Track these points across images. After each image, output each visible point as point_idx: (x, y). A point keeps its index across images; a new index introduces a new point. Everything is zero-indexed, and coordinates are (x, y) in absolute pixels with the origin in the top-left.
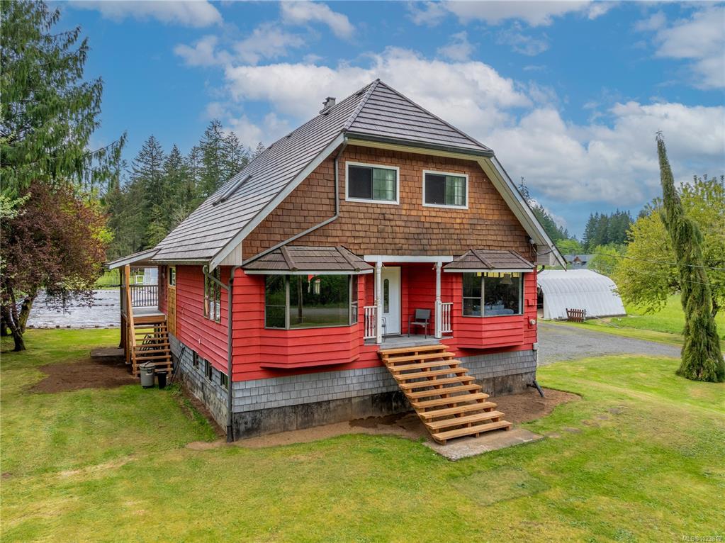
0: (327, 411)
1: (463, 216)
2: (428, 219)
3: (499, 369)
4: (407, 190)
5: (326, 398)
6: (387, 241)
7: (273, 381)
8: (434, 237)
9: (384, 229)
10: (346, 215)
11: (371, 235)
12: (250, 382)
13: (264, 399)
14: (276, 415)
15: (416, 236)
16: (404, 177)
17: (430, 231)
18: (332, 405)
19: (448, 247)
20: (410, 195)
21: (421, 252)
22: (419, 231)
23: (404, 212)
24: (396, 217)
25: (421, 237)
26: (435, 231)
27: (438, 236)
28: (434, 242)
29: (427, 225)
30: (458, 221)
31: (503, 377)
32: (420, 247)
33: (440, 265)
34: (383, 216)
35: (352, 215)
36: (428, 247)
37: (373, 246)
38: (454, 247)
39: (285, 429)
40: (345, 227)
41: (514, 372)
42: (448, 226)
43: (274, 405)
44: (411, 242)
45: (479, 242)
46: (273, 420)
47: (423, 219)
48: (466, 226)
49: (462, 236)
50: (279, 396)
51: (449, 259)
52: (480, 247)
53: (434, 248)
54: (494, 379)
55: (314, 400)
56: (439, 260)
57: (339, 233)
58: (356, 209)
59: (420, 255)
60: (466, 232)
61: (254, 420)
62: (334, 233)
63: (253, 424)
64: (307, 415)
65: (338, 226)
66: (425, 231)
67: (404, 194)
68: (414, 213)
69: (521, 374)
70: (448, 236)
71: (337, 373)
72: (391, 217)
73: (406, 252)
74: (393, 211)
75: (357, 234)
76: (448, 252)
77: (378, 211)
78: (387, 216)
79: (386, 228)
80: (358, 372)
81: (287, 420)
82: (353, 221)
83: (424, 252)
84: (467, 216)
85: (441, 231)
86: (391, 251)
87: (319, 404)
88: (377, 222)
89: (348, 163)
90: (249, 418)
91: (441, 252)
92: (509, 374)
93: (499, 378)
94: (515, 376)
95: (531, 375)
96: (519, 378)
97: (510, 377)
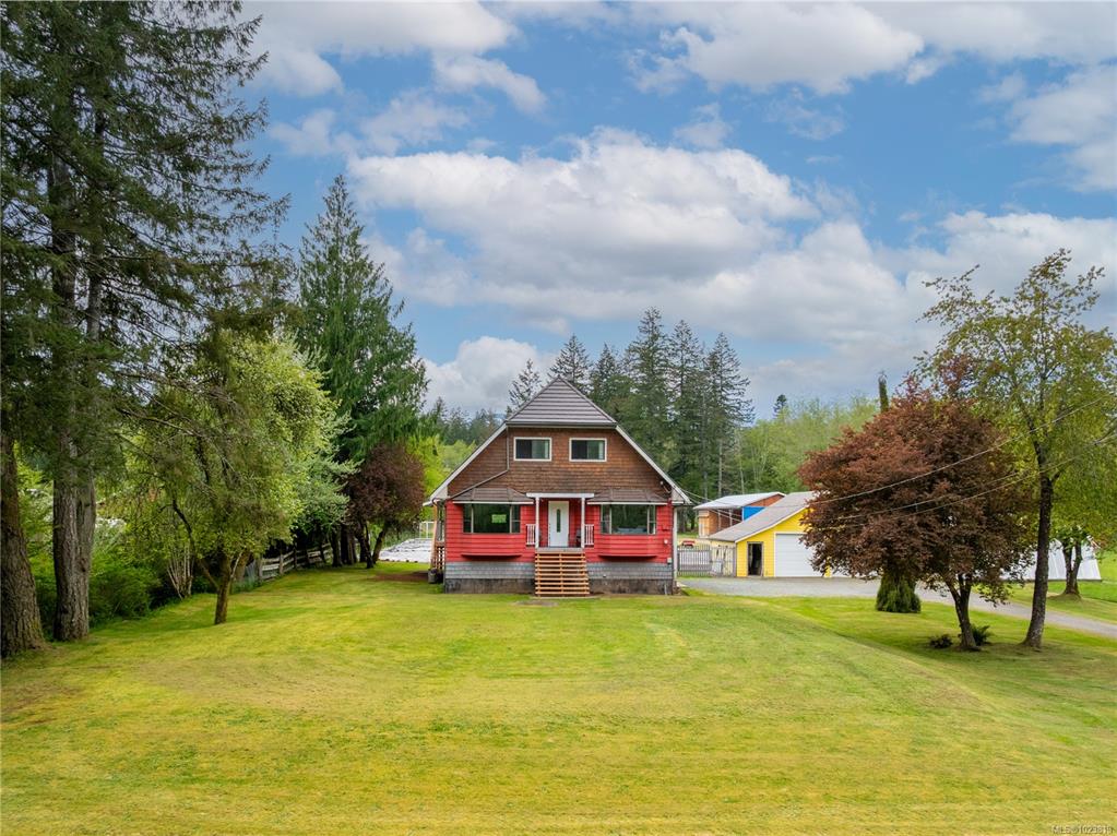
0: (501, 585)
1: (603, 467)
2: (573, 470)
3: (635, 573)
4: (558, 452)
5: (500, 577)
6: (542, 484)
7: (468, 564)
8: (578, 481)
9: (540, 477)
10: (515, 469)
11: (532, 481)
13: (463, 573)
14: (469, 583)
15: (564, 481)
16: (555, 444)
17: (575, 478)
18: (504, 582)
19: (590, 488)
20: (560, 455)
22: (567, 477)
23: (555, 466)
24: (549, 469)
25: (568, 481)
26: (579, 477)
27: (581, 481)
28: (578, 484)
29: (573, 474)
30: (598, 470)
31: (638, 580)
32: (566, 488)
33: (583, 500)
34: (540, 468)
35: (518, 469)
36: (573, 488)
37: (531, 487)
38: (593, 488)
39: (475, 592)
40: (514, 476)
41: (650, 578)
42: (590, 474)
43: (468, 577)
44: (560, 485)
45: (616, 484)
46: (468, 585)
47: (570, 470)
48: (605, 473)
49: (601, 480)
50: (472, 573)
51: (592, 495)
52: (617, 488)
53: (578, 488)
54: (630, 580)
55: (492, 577)
56: (583, 496)
57: (509, 480)
58: (521, 465)
60: (605, 477)
61: (456, 584)
62: (506, 481)
64: (488, 586)
65: (509, 476)
66: (571, 477)
67: (556, 455)
68: (563, 466)
69: (657, 580)
70: (589, 481)
71: (507, 563)
72: (546, 469)
74: (547, 466)
75: (521, 480)
76: (589, 491)
77: (537, 466)
78: (543, 469)
79: (542, 476)
80: (522, 564)
81: (477, 587)
82: (519, 473)
83: (570, 491)
84: (605, 467)
85: (584, 477)
86: (545, 490)
87: (496, 580)
88: (536, 473)
89: (515, 438)
90: (454, 582)
91: (585, 491)
92: (645, 578)
93: (635, 580)
94: (651, 581)
95: (667, 582)
96: (655, 583)
97: (645, 581)
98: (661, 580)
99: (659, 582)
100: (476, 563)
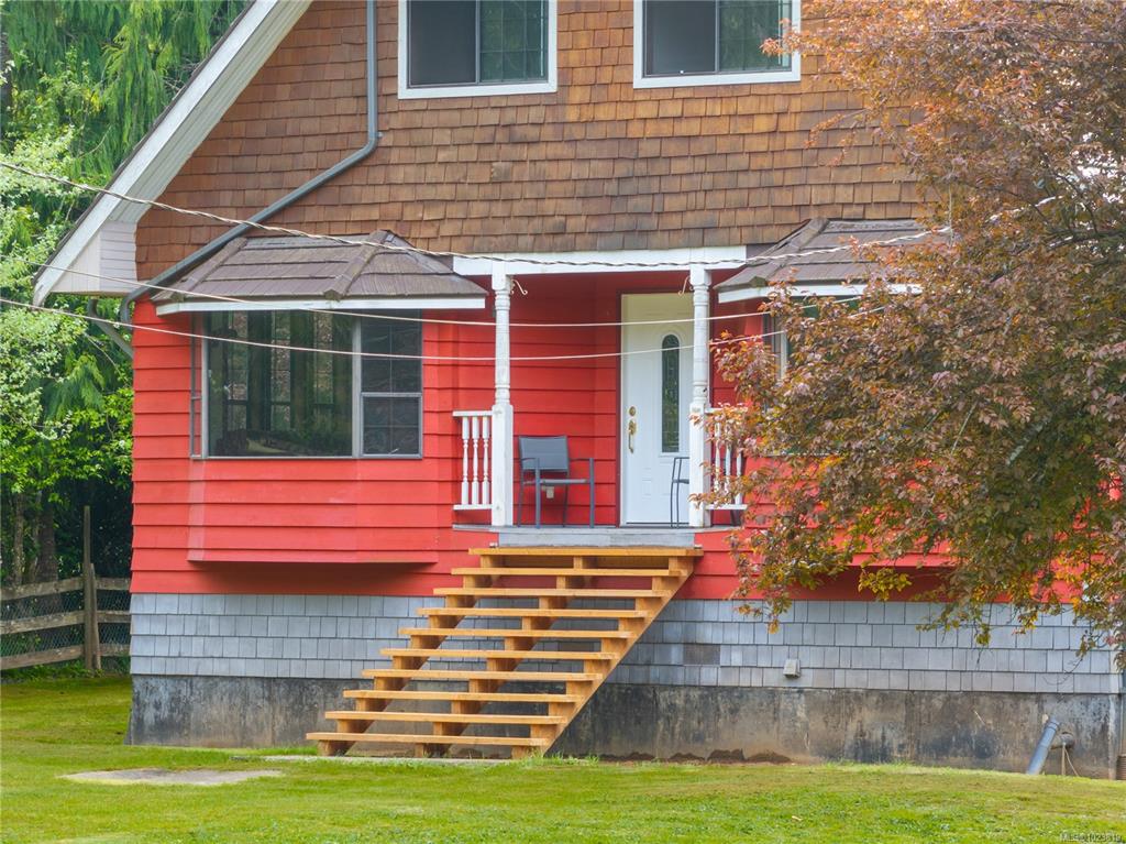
1: (779, 105)
2: (651, 129)
4: (583, 41)
6: (518, 208)
7: (216, 604)
8: (675, 185)
9: (508, 173)
10: (403, 139)
11: (474, 193)
12: (167, 598)
13: (196, 647)
14: (225, 699)
15: (611, 188)
17: (661, 168)
19: (724, 218)
20: (593, 56)
21: (629, 238)
22: (622, 169)
23: (572, 114)
24: (548, 133)
25: (628, 188)
26: (679, 166)
27: (686, 184)
28: (672, 203)
29: (650, 149)
30: (762, 124)
31: (949, 695)
32: (624, 223)
33: (703, 279)
35: (417, 137)
36: (652, 222)
37: (475, 227)
38: (744, 217)
40: (399, 175)
42: (724, 145)
43: (220, 668)
44: (594, 207)
45: (844, 195)
46: (217, 710)
47: (635, 130)
48: (791, 141)
49: (777, 178)
50: (232, 647)
52: (847, 212)
53: (675, 221)
55: (314, 671)
56: (698, 262)
57: (382, 194)
58: (429, 119)
59: (623, 248)
60: (792, 159)
61: (175, 699)
62: (368, 195)
63: (172, 710)
65: (378, 175)
66: (641, 167)
67: (574, 57)
68: (604, 113)
69: (1038, 697)
70: (723, 180)
72: (532, 133)
73: (579, 239)
74: (535, 114)
75: (430, 193)
76: (723, 234)
77: (492, 117)
78: (519, 132)
79: (517, 168)
81: (250, 717)
82: (421, 155)
83: (636, 237)
84: (796, 105)
85: (700, 164)
86: (530, 239)
88: (488, 152)
90: (164, 693)
91: (702, 236)
92: (978, 687)
93: (931, 698)
94: (1009, 701)
95: (1087, 706)
96: (1028, 710)
97: (982, 699)
98: (1058, 696)
99: (1047, 707)
100: (250, 603)
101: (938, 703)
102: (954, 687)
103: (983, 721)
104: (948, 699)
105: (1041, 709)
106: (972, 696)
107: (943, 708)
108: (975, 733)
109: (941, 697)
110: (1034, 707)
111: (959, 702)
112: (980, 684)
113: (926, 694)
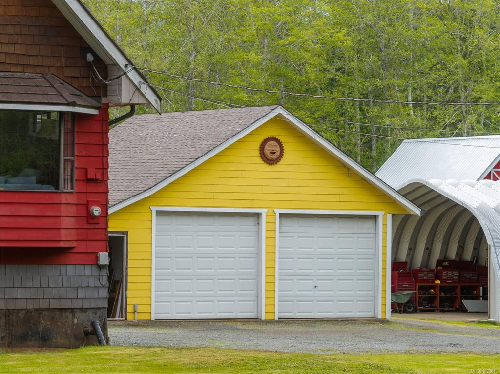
31: (27, 311)
41: (55, 305)
69: (72, 310)
92: (42, 307)
93: (18, 312)
94: (58, 313)
95: (96, 313)
96: (67, 317)
97: (44, 312)
98: (82, 310)
99: (77, 315)
101: (22, 315)
102: (31, 306)
103: (44, 323)
104: (27, 313)
105: (74, 316)
106: (39, 311)
107: (24, 317)
108: (40, 329)
109: (23, 312)
110: (70, 315)
111: (33, 314)
112: (44, 305)
113: (16, 311)
